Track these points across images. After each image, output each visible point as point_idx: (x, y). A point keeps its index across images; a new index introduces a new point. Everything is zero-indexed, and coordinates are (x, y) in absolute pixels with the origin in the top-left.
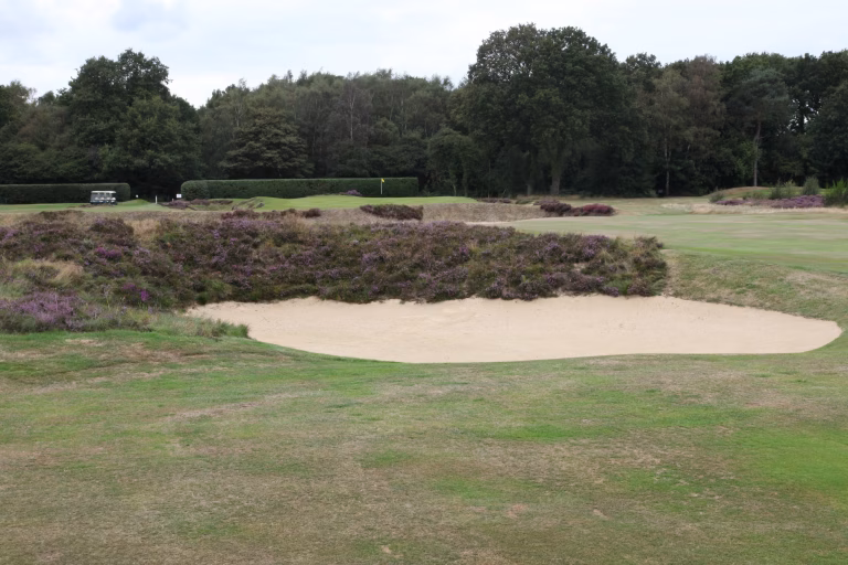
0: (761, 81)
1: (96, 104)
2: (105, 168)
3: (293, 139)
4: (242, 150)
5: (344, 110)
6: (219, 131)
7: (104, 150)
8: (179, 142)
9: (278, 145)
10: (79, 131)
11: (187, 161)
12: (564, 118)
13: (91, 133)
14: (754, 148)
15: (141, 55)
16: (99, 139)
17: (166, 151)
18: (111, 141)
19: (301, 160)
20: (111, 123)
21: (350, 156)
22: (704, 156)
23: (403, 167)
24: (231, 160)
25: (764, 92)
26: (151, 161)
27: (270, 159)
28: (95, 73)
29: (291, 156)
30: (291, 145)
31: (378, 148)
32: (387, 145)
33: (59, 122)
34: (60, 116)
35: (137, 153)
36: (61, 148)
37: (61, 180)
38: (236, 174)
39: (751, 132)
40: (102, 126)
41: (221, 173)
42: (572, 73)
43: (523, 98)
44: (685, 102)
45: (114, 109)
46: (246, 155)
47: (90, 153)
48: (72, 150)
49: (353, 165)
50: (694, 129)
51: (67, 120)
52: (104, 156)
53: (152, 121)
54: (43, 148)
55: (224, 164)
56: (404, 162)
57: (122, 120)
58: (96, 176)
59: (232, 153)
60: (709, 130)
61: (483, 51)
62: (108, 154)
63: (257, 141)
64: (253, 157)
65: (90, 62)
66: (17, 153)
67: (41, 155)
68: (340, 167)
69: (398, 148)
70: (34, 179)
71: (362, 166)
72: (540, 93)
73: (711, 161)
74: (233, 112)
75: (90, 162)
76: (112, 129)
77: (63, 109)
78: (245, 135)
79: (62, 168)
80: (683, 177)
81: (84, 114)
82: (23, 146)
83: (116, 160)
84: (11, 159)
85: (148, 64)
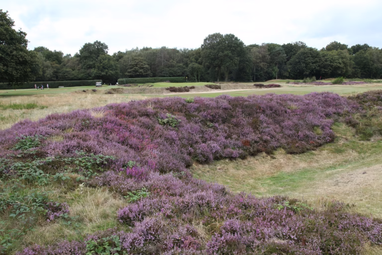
0: (279, 50)
1: (89, 57)
2: (93, 75)
3: (147, 66)
4: (132, 69)
5: (161, 57)
6: (125, 64)
7: (92, 70)
8: (114, 67)
9: (143, 68)
10: (84, 65)
11: (116, 73)
12: (232, 60)
13: (88, 65)
14: (276, 69)
15: (100, 42)
16: (90, 67)
17: (111, 70)
18: (94, 67)
19: (149, 72)
20: (94, 62)
21: (163, 71)
22: (265, 71)
23: (178, 74)
24: (129, 72)
25: (280, 54)
26: (106, 73)
27: (141, 72)
28: (87, 47)
29: (147, 71)
30: (146, 68)
31: (170, 68)
32: (174, 67)
33: (77, 62)
34: (77, 60)
35: (102, 71)
36: (79, 70)
37: (80, 79)
38: (131, 76)
39: (276, 64)
40: (91, 63)
41: (126, 76)
42: (234, 47)
43: (221, 54)
44: (261, 56)
45: (94, 58)
46: (133, 71)
47: (88, 71)
48: (83, 70)
49: (164, 74)
50: (263, 63)
51: (80, 62)
52: (93, 72)
53: (106, 61)
54: (73, 70)
55: (127, 73)
56: (179, 73)
57: (96, 61)
58: (90, 78)
59: (129, 70)
60: (266, 63)
61: (205, 40)
62: (94, 71)
63: (137, 66)
64: (136, 71)
65: (86, 44)
66: (66, 72)
67: (73, 72)
68: (160, 74)
69: (177, 68)
70: (72, 79)
71: (167, 74)
72: (226, 52)
73: (267, 72)
74: (128, 58)
75: (88, 74)
76: (94, 64)
77: (79, 58)
78: (133, 65)
79: (80, 76)
80: (259, 76)
81: (85, 59)
82: (68, 70)
83: (97, 73)
84: (65, 73)
85: (102, 45)
